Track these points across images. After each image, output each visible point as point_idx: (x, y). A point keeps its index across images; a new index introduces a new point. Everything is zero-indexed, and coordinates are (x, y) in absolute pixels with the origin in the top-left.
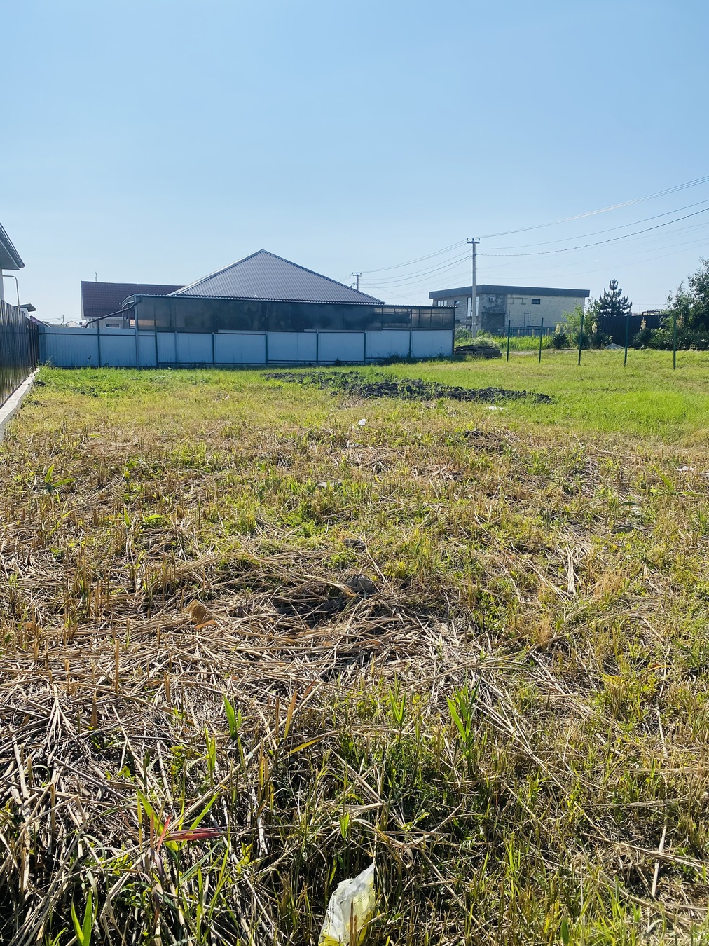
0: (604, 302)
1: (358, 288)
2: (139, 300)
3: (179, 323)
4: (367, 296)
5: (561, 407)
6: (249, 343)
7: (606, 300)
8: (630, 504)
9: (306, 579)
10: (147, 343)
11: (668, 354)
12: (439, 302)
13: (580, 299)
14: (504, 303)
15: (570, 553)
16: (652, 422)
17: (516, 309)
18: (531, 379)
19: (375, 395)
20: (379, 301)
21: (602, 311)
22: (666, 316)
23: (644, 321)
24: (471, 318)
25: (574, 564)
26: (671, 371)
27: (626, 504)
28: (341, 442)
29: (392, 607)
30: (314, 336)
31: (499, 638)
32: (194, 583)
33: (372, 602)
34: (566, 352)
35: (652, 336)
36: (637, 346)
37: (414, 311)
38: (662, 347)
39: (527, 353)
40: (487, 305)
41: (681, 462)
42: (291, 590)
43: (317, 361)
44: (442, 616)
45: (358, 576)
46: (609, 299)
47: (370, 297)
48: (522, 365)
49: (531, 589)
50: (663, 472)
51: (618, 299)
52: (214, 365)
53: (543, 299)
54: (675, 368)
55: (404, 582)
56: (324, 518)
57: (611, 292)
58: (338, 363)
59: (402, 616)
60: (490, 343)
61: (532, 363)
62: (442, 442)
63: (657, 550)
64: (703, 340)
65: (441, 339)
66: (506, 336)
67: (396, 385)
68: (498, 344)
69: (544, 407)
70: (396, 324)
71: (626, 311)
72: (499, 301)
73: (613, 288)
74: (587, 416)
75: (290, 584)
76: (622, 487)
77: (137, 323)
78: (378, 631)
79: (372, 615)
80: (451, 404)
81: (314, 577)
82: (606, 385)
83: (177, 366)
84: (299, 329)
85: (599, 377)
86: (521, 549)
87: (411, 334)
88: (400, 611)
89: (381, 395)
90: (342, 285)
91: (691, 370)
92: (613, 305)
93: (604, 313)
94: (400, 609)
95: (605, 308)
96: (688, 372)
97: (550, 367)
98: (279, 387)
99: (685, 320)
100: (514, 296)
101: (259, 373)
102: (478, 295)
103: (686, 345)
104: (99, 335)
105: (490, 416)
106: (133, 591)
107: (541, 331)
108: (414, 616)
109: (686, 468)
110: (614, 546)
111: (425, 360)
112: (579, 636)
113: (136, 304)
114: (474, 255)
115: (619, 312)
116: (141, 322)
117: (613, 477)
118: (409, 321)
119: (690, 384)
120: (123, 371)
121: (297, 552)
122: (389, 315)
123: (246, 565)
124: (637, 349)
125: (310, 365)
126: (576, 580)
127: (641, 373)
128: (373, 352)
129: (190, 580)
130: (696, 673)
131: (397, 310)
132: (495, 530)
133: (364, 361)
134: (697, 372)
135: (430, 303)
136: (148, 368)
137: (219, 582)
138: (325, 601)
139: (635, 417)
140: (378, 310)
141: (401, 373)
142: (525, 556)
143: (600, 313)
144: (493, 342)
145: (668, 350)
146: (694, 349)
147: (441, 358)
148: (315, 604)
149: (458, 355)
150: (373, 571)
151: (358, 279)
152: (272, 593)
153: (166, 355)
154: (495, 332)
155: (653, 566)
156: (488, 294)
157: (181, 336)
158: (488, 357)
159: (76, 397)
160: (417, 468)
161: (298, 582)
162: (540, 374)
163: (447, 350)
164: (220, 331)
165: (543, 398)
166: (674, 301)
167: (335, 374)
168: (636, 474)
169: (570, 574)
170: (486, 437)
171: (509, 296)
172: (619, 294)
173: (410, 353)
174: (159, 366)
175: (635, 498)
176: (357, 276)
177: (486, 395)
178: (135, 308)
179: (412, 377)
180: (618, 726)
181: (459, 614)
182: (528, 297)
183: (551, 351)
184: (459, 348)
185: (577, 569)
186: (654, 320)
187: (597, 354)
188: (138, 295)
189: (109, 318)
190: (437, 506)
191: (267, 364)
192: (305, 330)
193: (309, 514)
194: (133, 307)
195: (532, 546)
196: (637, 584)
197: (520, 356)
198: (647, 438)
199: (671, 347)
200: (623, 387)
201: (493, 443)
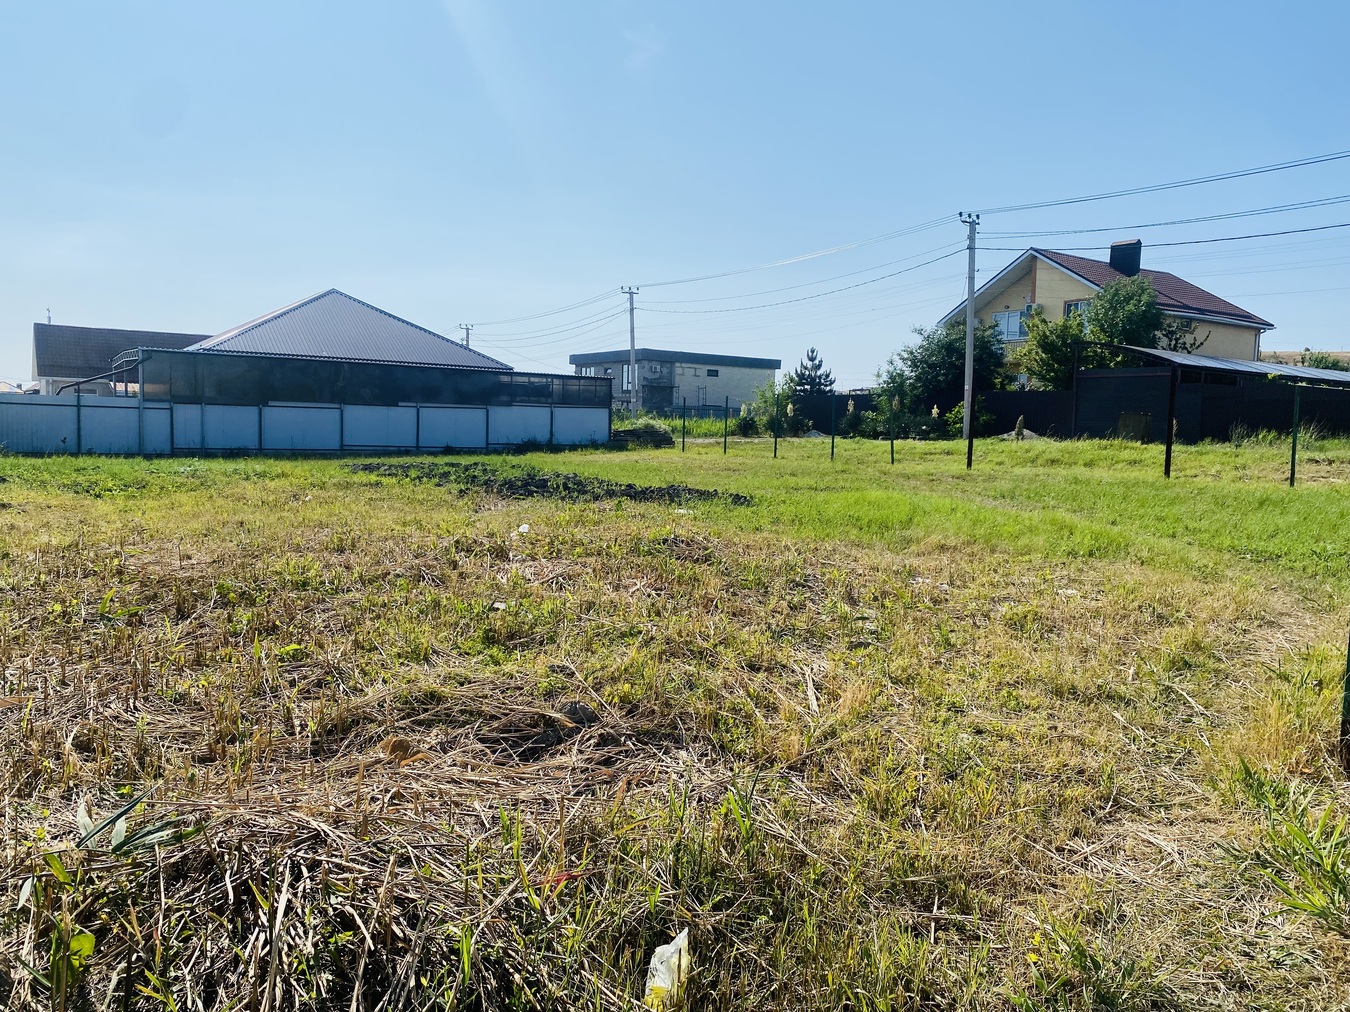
0: (801, 376)
1: (468, 344)
2: (146, 355)
3: (209, 392)
4: (488, 358)
5: (763, 510)
6: (315, 420)
7: (803, 375)
8: (863, 619)
9: (511, 710)
10: (157, 419)
11: (883, 445)
12: (584, 369)
13: (768, 372)
14: (671, 373)
15: (807, 671)
16: (874, 528)
17: (687, 381)
18: (718, 475)
19: (521, 495)
20: (506, 366)
21: (798, 388)
22: (879, 396)
23: (851, 402)
24: (628, 392)
25: (813, 680)
26: (889, 466)
27: (859, 619)
28: (501, 553)
29: (621, 735)
30: (414, 410)
31: (743, 760)
32: (372, 721)
33: (596, 730)
34: (756, 441)
35: (863, 421)
36: (844, 435)
37: (556, 381)
38: (875, 436)
39: (707, 441)
40: (650, 376)
41: (913, 573)
42: (495, 724)
43: (418, 447)
44: (679, 742)
45: (576, 704)
46: (807, 373)
47: (493, 360)
48: (704, 457)
49: (772, 709)
50: (896, 584)
51: (819, 373)
52: (262, 452)
53: (722, 370)
54: (893, 463)
55: (630, 707)
56: (510, 644)
57: (809, 364)
58: (448, 450)
59: (634, 744)
60: (657, 426)
61: (715, 455)
62: (635, 551)
63: (897, 664)
64: (924, 427)
65: (594, 420)
66: (680, 417)
67: (545, 481)
68: (669, 429)
69: (742, 510)
70: (532, 398)
71: (828, 388)
72: (665, 371)
73: (812, 359)
74: (797, 521)
75: (494, 717)
76: (853, 601)
77: (142, 388)
78: (608, 762)
79: (597, 745)
80: (632, 507)
81: (520, 707)
82: (812, 483)
83: (206, 453)
84: (392, 402)
85: (802, 473)
86: (754, 668)
87: (552, 412)
88: (631, 739)
89: (531, 494)
90: (448, 340)
91: (912, 464)
92: (812, 381)
93: (801, 391)
94: (629, 737)
95: (803, 384)
96: (909, 467)
97: (739, 460)
98: (377, 484)
99: (901, 402)
100: (683, 365)
101: (336, 463)
102: (637, 361)
103: (904, 434)
104: (79, 406)
105: (683, 521)
106: (293, 734)
107: (722, 412)
108: (646, 744)
109: (921, 580)
110: (854, 663)
111: (573, 448)
112: (830, 750)
113: (142, 361)
114: (632, 310)
115: (819, 389)
116: (149, 388)
117: (841, 589)
118: (550, 395)
119: (913, 483)
120: (121, 460)
121: (492, 682)
122: (522, 386)
123: (433, 697)
124: (844, 438)
125: (406, 452)
126: (818, 699)
127: (853, 468)
128: (499, 436)
129: (365, 718)
130: (952, 778)
131: (532, 379)
132: (721, 648)
133: (487, 448)
134: (919, 468)
135: (571, 370)
136: (160, 456)
137: (403, 718)
138: (539, 734)
139: (855, 522)
140: (505, 379)
141: (547, 464)
142: (759, 675)
143: (796, 390)
144: (661, 425)
145: (883, 439)
146: (914, 439)
147: (594, 445)
148: (526, 738)
149: (617, 442)
150: (592, 698)
151: (468, 334)
152: (472, 728)
153: (187, 436)
154: (663, 415)
155: (896, 681)
156: (649, 360)
157: (209, 408)
158: (658, 446)
159: (68, 497)
160: (610, 583)
161: (503, 714)
162: (729, 470)
163: (602, 435)
164: (271, 403)
165: (738, 499)
166: (885, 377)
167: (452, 465)
168: (865, 586)
169: (811, 691)
170: (688, 544)
171: (678, 364)
172: (819, 367)
173: (551, 438)
174: (175, 453)
175: (868, 612)
176: (468, 329)
177: (671, 494)
178: (140, 367)
179: (563, 470)
180: (883, 825)
181: (695, 739)
182: (701, 366)
183: (736, 439)
184: (617, 433)
185: (818, 687)
186: (864, 400)
187: (796, 444)
188: (145, 348)
189: (99, 380)
190: (650, 625)
191: (342, 449)
192: (400, 404)
193: (490, 639)
194: (137, 365)
195: (765, 664)
196: (882, 700)
197: (698, 445)
198: (870, 546)
199: (888, 436)
200: (833, 486)
201: (698, 553)
